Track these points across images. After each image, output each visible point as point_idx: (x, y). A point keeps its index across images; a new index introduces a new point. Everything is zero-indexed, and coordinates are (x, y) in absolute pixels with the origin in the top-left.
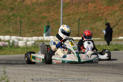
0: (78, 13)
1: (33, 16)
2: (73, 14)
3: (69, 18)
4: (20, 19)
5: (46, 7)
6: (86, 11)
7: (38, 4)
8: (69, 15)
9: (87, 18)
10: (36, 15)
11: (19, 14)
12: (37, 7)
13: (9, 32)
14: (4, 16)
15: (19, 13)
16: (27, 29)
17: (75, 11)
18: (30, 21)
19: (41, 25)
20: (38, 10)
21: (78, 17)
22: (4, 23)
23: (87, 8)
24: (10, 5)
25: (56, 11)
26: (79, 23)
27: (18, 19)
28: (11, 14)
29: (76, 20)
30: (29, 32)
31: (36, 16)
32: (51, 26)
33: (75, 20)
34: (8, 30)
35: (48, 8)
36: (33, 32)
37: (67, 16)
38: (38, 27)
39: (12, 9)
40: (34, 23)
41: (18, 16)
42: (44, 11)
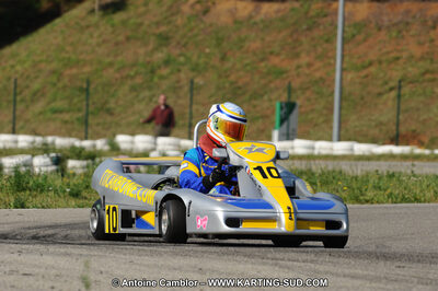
0: (398, 59)
1: (238, 66)
2: (380, 62)
3: (367, 76)
4: (191, 75)
5: (284, 34)
6: (427, 53)
7: (255, 23)
8: (364, 67)
9: (428, 76)
10: (247, 62)
11: (188, 59)
12: (253, 35)
14: (134, 65)
15: (189, 54)
17: (388, 53)
18: (227, 85)
19: (266, 97)
20: (258, 44)
21: (396, 74)
22: (133, 89)
23: (432, 41)
24: (158, 24)
25: (320, 50)
26: (399, 96)
27: (182, 75)
28: (160, 56)
29: (392, 84)
31: (248, 68)
32: (299, 102)
33: (386, 83)
35: (290, 40)
37: (357, 69)
38: (255, 107)
39: (164, 39)
40: (240, 92)
41: (183, 64)
42: (276, 49)
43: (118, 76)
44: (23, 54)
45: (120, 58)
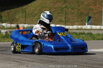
1: (82, 8)
4: (71, 10)
10: (84, 7)
12: (86, 1)
13: (61, 21)
14: (58, 8)
15: (71, 5)
16: (76, 19)
18: (79, 12)
20: (86, 3)
22: (58, 13)
27: (69, 10)
30: (78, 21)
34: (61, 19)
35: (94, 2)
36: (82, 21)
39: (65, 2)
40: (82, 14)
41: (69, 8)
42: (91, 4)
43: (54, 10)
44: (33, 5)
45: (55, 6)
